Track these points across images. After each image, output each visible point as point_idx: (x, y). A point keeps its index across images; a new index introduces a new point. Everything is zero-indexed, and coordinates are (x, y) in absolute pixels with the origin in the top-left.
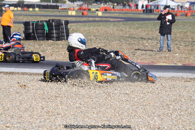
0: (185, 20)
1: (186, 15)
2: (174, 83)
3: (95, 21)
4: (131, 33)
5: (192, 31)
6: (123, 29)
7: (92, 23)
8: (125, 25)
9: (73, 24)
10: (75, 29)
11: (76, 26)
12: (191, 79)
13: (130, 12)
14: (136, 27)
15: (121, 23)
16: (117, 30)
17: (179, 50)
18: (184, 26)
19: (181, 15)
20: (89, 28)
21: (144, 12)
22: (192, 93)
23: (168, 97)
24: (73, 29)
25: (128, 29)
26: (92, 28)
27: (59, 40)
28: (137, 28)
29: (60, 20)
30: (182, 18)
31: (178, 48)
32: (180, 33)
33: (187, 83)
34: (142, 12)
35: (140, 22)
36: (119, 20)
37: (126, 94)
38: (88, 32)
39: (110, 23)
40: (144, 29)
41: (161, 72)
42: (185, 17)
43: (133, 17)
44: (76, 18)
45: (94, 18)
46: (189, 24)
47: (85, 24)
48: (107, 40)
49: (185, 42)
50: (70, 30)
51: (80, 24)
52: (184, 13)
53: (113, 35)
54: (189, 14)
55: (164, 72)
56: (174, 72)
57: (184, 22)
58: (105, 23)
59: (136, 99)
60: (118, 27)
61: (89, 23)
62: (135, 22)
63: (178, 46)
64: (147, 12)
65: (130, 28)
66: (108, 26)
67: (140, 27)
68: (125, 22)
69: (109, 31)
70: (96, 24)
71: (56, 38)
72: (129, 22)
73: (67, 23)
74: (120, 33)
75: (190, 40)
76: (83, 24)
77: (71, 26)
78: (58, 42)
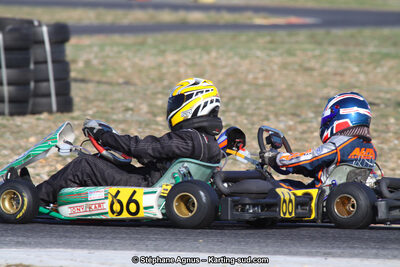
3: (183, 27)
4: (348, 79)
6: (312, 64)
7: (171, 36)
8: (319, 44)
9: (86, 40)
10: (95, 62)
11: (102, 47)
14: (372, 54)
15: (302, 35)
20: (160, 59)
24: (88, 63)
25: (332, 65)
26: (170, 57)
27: (22, 113)
28: (376, 60)
29: (30, 22)
35: (386, 31)
36: (294, 20)
38: (154, 74)
39: (252, 34)
44: (102, 11)
45: (181, 15)
47: (140, 38)
50: (73, 67)
51: (117, 38)
53: (268, 92)
58: (230, 33)
60: (290, 53)
61: (159, 36)
62: (367, 32)
65: (343, 57)
67: (387, 56)
68: (320, 32)
69: (249, 71)
70: (190, 38)
71: (12, 101)
73: (61, 34)
74: (300, 79)
76: (130, 39)
77: (79, 48)
78: (18, 120)
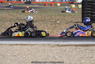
0: (50, 8)
1: (51, 5)
2: (44, 48)
5: (55, 15)
12: (55, 45)
13: (16, 4)
16: (9, 15)
17: (47, 27)
18: (50, 12)
19: (48, 5)
21: (25, 3)
22: (55, 54)
23: (40, 57)
30: (49, 7)
31: (47, 26)
32: (48, 16)
33: (52, 48)
34: (24, 3)
37: (15, 55)
40: (25, 14)
41: (36, 41)
42: (50, 6)
43: (18, 6)
46: (53, 11)
48: (3, 21)
49: (51, 22)
52: (50, 4)
54: (53, 4)
55: (38, 41)
56: (45, 41)
57: (50, 9)
59: (21, 59)
63: (46, 24)
64: (27, 3)
66: (3, 13)
72: (16, 10)
75: (54, 20)
